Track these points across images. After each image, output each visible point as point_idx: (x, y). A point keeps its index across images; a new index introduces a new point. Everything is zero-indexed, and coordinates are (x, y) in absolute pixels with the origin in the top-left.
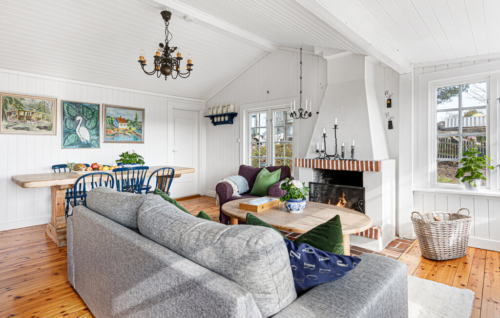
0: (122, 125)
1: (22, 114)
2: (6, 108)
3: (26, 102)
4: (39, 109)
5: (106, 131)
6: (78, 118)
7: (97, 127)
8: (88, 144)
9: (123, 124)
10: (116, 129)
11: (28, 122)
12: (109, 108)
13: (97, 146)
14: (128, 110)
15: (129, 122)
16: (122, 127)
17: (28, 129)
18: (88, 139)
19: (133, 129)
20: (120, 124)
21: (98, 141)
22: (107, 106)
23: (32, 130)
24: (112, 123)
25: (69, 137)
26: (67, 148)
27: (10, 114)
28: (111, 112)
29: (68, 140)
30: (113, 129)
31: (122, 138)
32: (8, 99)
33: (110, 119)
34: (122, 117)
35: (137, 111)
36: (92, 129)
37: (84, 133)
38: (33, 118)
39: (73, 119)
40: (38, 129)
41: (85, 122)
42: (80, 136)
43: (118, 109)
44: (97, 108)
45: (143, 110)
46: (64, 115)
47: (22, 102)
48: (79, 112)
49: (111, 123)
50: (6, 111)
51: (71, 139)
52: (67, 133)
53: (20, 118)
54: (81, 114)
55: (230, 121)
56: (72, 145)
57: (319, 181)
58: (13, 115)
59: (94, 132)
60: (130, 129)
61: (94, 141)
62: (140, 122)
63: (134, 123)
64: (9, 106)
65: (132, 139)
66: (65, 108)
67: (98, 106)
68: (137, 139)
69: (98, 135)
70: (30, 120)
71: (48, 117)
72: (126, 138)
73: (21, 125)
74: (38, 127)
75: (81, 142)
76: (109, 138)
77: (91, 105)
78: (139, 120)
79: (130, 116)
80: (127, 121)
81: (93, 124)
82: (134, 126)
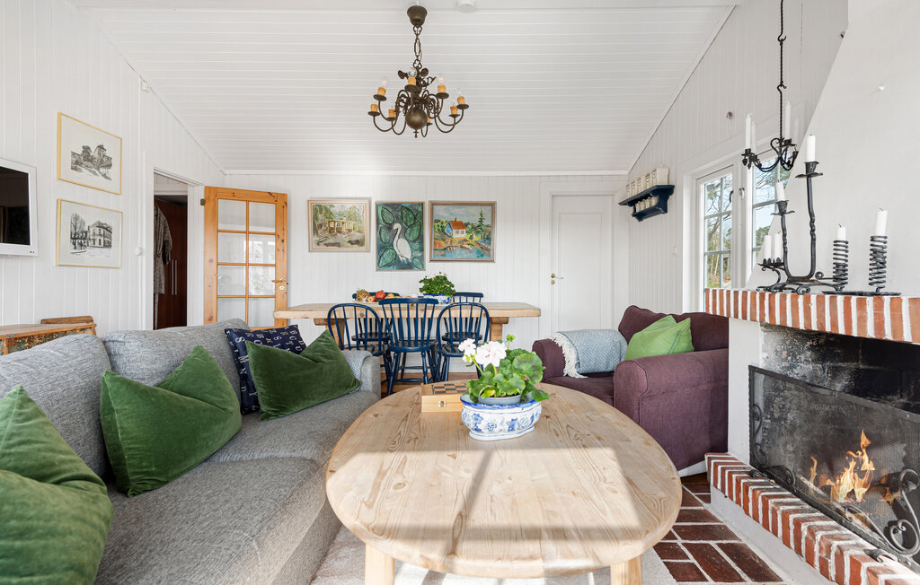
0: (458, 232)
1: (332, 225)
2: (317, 219)
3: (335, 210)
4: (349, 218)
5: (434, 242)
6: (397, 226)
7: (420, 238)
8: (409, 264)
9: (460, 231)
10: (448, 240)
11: (339, 235)
12: (439, 207)
13: (420, 266)
14: (467, 207)
15: (470, 226)
16: (459, 235)
17: (338, 245)
18: (409, 257)
19: (476, 238)
20: (454, 231)
21: (422, 259)
22: (433, 204)
23: (343, 246)
24: (443, 231)
25: (385, 255)
26: (382, 270)
27: (321, 226)
28: (441, 213)
29: (384, 259)
30: (444, 240)
31: (458, 253)
32: (318, 208)
33: (439, 224)
34: (458, 220)
35: (483, 208)
36: (414, 241)
37: (403, 248)
38: (344, 230)
39: (389, 227)
40: (349, 244)
41: (404, 231)
42: (398, 253)
43: (451, 208)
44: (420, 209)
45: (492, 205)
46: (378, 223)
47: (332, 209)
48: (397, 217)
49: (441, 231)
50: (317, 223)
51: (387, 257)
52: (384, 247)
53: (331, 230)
54: (399, 219)
55: (662, 207)
56: (388, 265)
57: (791, 367)
58: (323, 228)
59: (416, 245)
60: (471, 238)
61: (418, 260)
62: (488, 226)
63: (477, 229)
64: (320, 216)
65: (474, 256)
66: (380, 212)
67: (422, 204)
68: (482, 256)
69: (422, 250)
70: (340, 232)
71: (359, 227)
72: (465, 255)
73: (331, 240)
74: (350, 242)
75: (399, 261)
76: (438, 255)
77: (413, 204)
78: (486, 222)
79: (471, 217)
80: (466, 225)
81: (415, 234)
82: (478, 232)
